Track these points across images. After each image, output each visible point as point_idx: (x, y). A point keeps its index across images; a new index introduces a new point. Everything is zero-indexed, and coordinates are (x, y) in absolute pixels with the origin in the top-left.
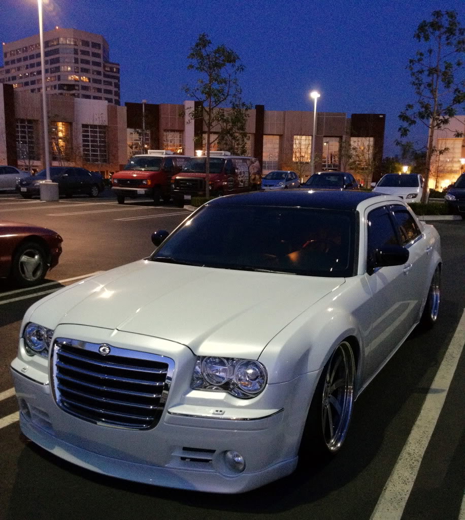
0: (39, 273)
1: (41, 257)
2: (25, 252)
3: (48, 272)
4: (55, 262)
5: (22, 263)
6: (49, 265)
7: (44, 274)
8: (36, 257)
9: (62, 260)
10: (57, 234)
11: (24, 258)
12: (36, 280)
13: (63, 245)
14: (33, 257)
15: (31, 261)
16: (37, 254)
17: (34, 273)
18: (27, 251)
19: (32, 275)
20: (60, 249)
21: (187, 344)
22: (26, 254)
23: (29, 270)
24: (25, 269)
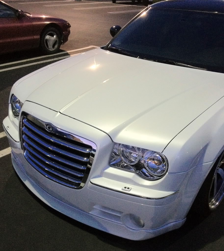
0: (56, 46)
1: (58, 36)
2: (48, 33)
3: (61, 46)
4: (66, 39)
5: (47, 40)
6: (62, 41)
7: (59, 47)
8: (55, 36)
9: (70, 38)
10: (67, 22)
11: (48, 37)
12: (55, 50)
13: (71, 29)
14: (53, 36)
15: (51, 39)
16: (54, 35)
17: (53, 46)
18: (49, 32)
19: (52, 47)
20: (69, 32)
21: (107, 132)
22: (49, 35)
23: (50, 44)
24: (48, 44)
